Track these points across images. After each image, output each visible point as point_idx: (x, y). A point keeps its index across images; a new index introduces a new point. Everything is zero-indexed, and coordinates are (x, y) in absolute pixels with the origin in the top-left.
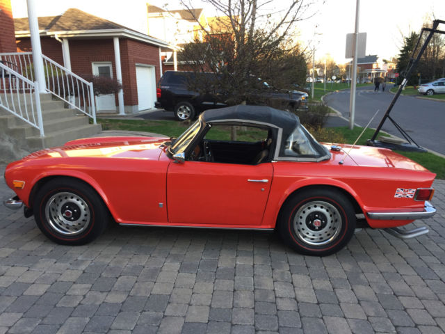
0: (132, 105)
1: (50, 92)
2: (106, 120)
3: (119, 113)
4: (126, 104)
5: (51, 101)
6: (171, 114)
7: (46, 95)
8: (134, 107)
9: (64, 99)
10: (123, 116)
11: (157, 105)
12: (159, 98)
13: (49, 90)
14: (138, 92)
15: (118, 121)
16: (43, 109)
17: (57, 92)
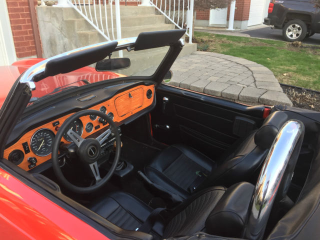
0: (242, 20)
1: (153, 5)
2: (213, 35)
3: (228, 28)
4: (235, 19)
5: (153, 15)
6: (279, 32)
7: (148, 8)
8: (244, 23)
9: (165, 14)
10: (230, 31)
11: (266, 22)
12: (270, 14)
13: (152, 3)
14: (251, 7)
15: (224, 36)
16: (122, 25)
17: (159, 6)
